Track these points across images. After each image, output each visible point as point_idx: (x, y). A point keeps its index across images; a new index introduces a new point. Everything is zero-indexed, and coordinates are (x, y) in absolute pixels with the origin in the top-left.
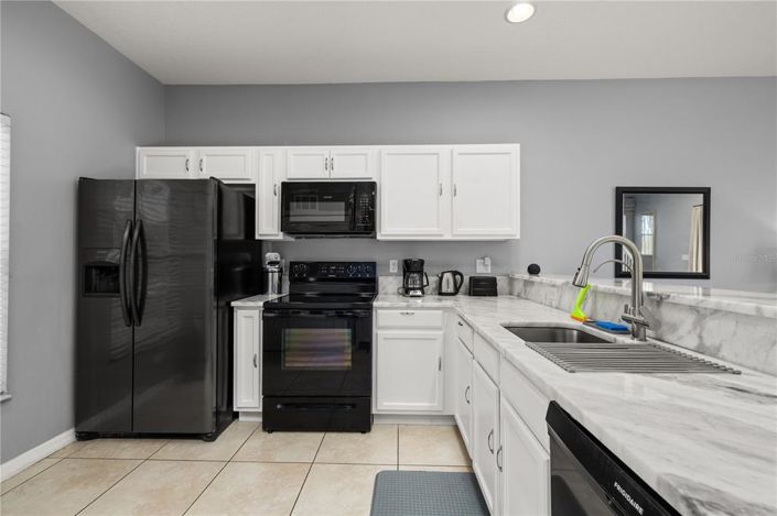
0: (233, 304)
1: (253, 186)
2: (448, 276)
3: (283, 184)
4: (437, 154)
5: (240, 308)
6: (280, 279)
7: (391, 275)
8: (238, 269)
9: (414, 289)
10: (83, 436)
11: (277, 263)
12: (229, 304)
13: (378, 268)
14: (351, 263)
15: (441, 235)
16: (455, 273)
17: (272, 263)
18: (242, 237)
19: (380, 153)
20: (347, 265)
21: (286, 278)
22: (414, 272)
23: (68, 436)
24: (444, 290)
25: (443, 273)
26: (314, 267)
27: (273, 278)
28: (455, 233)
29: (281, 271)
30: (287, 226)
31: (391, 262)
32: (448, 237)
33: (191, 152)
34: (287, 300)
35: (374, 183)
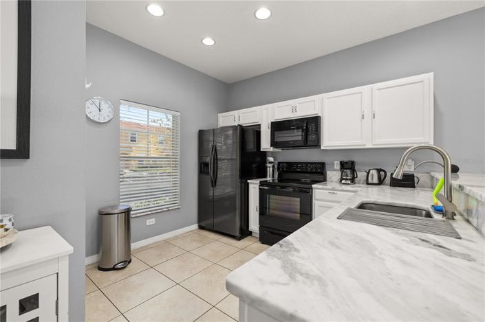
0: (248, 181)
1: (260, 125)
2: (374, 172)
3: (272, 123)
4: (361, 93)
5: (252, 183)
6: (273, 171)
7: (335, 170)
8: (255, 165)
9: (346, 179)
10: (201, 228)
11: (272, 163)
12: (246, 181)
13: (326, 166)
14: (309, 163)
15: (364, 145)
16: (379, 171)
17: (270, 163)
18: (255, 150)
19: (323, 98)
20: (307, 164)
21: (276, 170)
22: (347, 169)
23: (195, 226)
24: (370, 181)
25: (369, 170)
26: (290, 164)
27: (270, 170)
28: (374, 143)
29: (273, 167)
30: (274, 144)
31: (335, 162)
32: (369, 146)
33: (236, 113)
34: (277, 181)
35: (319, 117)
